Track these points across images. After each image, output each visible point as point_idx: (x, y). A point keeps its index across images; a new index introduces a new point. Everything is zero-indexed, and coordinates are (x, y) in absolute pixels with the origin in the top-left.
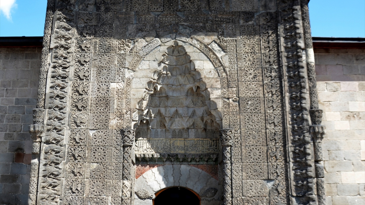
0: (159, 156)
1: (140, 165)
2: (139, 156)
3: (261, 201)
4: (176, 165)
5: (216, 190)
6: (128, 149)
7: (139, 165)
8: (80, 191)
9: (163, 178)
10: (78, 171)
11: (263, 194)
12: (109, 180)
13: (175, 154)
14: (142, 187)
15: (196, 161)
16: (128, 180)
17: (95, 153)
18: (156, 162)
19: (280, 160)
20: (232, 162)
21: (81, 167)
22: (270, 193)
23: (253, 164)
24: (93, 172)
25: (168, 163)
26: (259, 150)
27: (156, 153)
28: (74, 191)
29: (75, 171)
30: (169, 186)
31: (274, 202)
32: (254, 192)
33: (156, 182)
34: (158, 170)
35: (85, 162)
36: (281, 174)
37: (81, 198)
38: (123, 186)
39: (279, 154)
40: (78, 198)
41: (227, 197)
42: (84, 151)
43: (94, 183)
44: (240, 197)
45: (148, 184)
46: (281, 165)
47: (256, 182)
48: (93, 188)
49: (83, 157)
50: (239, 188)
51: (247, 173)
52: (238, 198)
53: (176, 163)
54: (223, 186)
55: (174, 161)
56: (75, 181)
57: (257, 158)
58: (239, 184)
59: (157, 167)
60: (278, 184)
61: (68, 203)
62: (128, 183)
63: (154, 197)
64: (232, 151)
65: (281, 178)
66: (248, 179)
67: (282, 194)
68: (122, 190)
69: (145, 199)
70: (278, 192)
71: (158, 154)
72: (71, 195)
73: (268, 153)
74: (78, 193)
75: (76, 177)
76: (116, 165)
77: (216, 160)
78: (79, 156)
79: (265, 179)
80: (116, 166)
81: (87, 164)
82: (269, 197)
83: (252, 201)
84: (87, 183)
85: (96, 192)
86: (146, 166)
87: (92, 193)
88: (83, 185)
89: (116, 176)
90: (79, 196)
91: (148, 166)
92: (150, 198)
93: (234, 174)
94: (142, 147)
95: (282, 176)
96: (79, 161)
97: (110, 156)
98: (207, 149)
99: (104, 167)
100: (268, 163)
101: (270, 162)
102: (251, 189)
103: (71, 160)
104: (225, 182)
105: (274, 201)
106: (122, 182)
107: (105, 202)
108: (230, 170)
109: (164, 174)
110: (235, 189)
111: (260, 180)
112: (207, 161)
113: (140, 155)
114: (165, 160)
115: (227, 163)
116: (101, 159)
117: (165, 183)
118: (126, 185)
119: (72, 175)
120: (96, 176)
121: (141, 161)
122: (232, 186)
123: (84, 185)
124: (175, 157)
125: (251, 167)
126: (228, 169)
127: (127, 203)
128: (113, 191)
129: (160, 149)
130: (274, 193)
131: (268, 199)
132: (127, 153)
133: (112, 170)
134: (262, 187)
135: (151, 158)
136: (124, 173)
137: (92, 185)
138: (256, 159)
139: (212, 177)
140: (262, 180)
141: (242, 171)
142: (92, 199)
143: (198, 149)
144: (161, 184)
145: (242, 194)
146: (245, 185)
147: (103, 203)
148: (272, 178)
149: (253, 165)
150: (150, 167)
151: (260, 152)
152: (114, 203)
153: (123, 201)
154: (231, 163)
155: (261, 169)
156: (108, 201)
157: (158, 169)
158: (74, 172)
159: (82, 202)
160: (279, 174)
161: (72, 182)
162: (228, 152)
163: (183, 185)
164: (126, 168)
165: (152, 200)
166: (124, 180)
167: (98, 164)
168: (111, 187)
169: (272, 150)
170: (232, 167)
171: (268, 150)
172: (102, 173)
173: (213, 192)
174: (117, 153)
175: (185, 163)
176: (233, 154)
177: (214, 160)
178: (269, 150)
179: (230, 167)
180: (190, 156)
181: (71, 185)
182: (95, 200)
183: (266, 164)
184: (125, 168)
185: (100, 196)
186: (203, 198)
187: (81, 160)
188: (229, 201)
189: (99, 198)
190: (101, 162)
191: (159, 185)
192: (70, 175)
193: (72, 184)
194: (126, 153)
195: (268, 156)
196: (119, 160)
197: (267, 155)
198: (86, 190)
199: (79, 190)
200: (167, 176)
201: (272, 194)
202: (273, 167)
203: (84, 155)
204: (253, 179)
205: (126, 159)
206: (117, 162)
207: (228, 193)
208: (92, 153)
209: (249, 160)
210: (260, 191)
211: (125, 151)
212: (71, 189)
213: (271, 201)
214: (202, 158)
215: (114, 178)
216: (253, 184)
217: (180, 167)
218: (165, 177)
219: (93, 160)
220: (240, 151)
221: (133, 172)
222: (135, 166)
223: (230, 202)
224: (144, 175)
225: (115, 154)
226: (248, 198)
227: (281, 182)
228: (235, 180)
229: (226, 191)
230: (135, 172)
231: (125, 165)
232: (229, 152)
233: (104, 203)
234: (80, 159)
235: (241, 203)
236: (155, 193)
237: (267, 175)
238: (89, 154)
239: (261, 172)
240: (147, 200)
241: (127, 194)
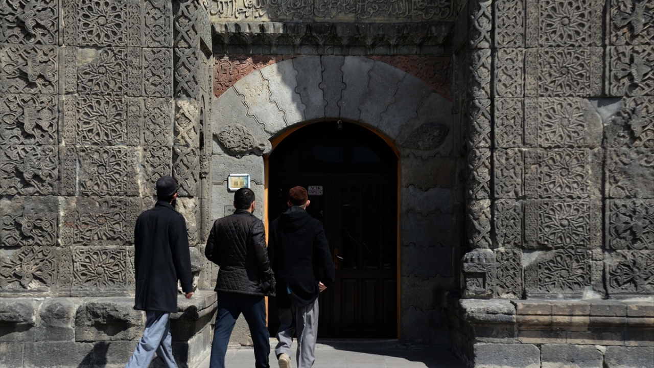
0: (281, 31)
1: (226, 58)
2: (224, 29)
3: (577, 158)
4: (331, 58)
5: (444, 130)
6: (187, 7)
7: (222, 57)
8: (49, 130)
9: (293, 94)
10: (38, 70)
11: (584, 139)
12: (136, 99)
13: (329, 23)
14: (235, 119)
15: (389, 45)
16: (193, 100)
17: (88, 17)
18: (274, 49)
19: (643, 38)
20: (496, 45)
21: (45, 58)
22: (605, 137)
23: (560, 50)
24: (86, 73)
25: (306, 50)
26: (578, 8)
27: (272, 21)
28: (30, 131)
29: (29, 71)
30: (309, 118)
31: (616, 163)
32: (558, 134)
33: (274, 105)
34: (279, 70)
35: (60, 46)
36: (643, 81)
37: (52, 151)
38: (178, 115)
39: (643, 21)
40: (44, 151)
41: (478, 148)
42: (52, 11)
43: (91, 106)
44: (516, 149)
45: (252, 112)
46: (646, 53)
47: (564, 104)
48: (89, 123)
49: (53, 30)
50: (512, 121)
51: (540, 79)
52: (508, 151)
53: (330, 51)
54: (466, 115)
55: (325, 45)
56: (31, 102)
57: (572, 33)
58: (515, 109)
59: (277, 62)
60: (634, 111)
61: (12, 166)
62: (192, 107)
63: (268, 148)
64: (497, 14)
65: (645, 93)
66: (542, 96)
67: (644, 139)
68: (175, 127)
69: (242, 154)
70: (632, 133)
71: (279, 25)
72: (22, 144)
73: (608, 18)
74: (43, 136)
75: (32, 91)
76: (154, 53)
77: (447, 42)
78: (38, 25)
79: (592, 95)
80: (153, 57)
81: (64, 51)
82: (604, 148)
83: (552, 159)
84: (70, 107)
85: (98, 134)
86: (245, 60)
87: (84, 137)
88: (57, 115)
89: (156, 86)
90: (46, 147)
91: (250, 60)
92: (256, 151)
93: (500, 81)
94: (230, 5)
95: (646, 88)
96: (39, 42)
97: (135, 26)
98: (422, 10)
99: (119, 61)
100: (604, 46)
101: (611, 44)
102: (550, 126)
103: (12, 39)
104: (474, 104)
105: (616, 159)
106: (174, 106)
107: (125, 162)
108: (490, 68)
109: (295, 84)
110: (503, 125)
111: (578, 99)
112: (420, 46)
113: (226, 26)
114: (298, 41)
115: (481, 49)
116: (107, 35)
117: (298, 108)
118: (187, 114)
119: (21, 84)
120: (96, 88)
121: (229, 45)
122: (492, 114)
123: (61, 115)
124: (327, 34)
125: (552, 60)
126: (483, 65)
127: (189, 165)
128: (147, 131)
129: (284, 8)
130: (619, 136)
131: (599, 153)
132: (186, 17)
133: (144, 70)
134: (582, 118)
135: (259, 34)
136: (179, 79)
137: (85, 113)
138: (570, 36)
139: (435, 92)
140: (584, 97)
141: (525, 73)
142: (87, 155)
143: (394, 10)
144: (287, 111)
145: (523, 139)
146: (532, 112)
147: (119, 164)
148: (614, 92)
149: (559, 53)
150: (256, 62)
151: (582, 15)
152: (152, 165)
153: (179, 159)
154: (494, 50)
155: (582, 65)
156: (135, 159)
157: (278, 68)
158: (26, 74)
159: (57, 162)
160: (637, 80)
161: (21, 103)
162: (484, 14)
163: (350, 114)
164: (183, 64)
165: (261, 158)
166: (179, 97)
167: (100, 51)
168: (142, 119)
169: (619, 8)
170: (496, 60)
171: (608, 7)
172: (114, 79)
173: (435, 134)
174: (155, 20)
175: (357, 51)
176: (498, 22)
177: (440, 41)
178: (611, 6)
179: (490, 60)
180: (372, 30)
181: (18, 114)
182: (96, 156)
183: (600, 50)
184: (180, 63)
185: (110, 144)
186: (408, 151)
187: (46, 39)
188: (483, 159)
189: (105, 152)
190: (110, 46)
191: (282, 114)
192: (13, 82)
193: (20, 110)
194: (182, 20)
195: (608, 27)
196: (161, 38)
197: (604, 23)
198: (65, 129)
199: (46, 129)
200: (305, 89)
201: (611, 140)
202: (619, 59)
203: (53, 25)
204: (557, 95)
205: (183, 37)
206: (157, 44)
207: (482, 136)
208: (80, 17)
209: (547, 40)
210: (575, 132)
211: (180, 13)
212: (21, 125)
213: (609, 161)
214: (406, 37)
215: (150, 94)
216: (554, 111)
217: (343, 64)
218: (300, 93)
219: (84, 38)
220: (520, 13)
221: (207, 78)
222: (213, 59)
223: (487, 163)
224: (238, 85)
225: (150, 21)
226: (539, 151)
227: (642, 103)
228: (502, 99)
229: (476, 130)
230: (212, 78)
231: (181, 54)
232: (486, 17)
233: (123, 164)
234: (43, 35)
235: (518, 164)
236: (270, 137)
237: (600, 85)
238: (71, 20)
239: (581, 75)
240: (248, 157)
241: (188, 140)
